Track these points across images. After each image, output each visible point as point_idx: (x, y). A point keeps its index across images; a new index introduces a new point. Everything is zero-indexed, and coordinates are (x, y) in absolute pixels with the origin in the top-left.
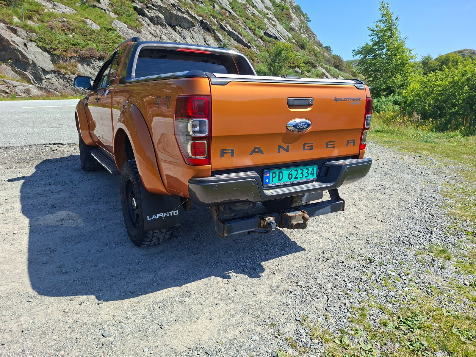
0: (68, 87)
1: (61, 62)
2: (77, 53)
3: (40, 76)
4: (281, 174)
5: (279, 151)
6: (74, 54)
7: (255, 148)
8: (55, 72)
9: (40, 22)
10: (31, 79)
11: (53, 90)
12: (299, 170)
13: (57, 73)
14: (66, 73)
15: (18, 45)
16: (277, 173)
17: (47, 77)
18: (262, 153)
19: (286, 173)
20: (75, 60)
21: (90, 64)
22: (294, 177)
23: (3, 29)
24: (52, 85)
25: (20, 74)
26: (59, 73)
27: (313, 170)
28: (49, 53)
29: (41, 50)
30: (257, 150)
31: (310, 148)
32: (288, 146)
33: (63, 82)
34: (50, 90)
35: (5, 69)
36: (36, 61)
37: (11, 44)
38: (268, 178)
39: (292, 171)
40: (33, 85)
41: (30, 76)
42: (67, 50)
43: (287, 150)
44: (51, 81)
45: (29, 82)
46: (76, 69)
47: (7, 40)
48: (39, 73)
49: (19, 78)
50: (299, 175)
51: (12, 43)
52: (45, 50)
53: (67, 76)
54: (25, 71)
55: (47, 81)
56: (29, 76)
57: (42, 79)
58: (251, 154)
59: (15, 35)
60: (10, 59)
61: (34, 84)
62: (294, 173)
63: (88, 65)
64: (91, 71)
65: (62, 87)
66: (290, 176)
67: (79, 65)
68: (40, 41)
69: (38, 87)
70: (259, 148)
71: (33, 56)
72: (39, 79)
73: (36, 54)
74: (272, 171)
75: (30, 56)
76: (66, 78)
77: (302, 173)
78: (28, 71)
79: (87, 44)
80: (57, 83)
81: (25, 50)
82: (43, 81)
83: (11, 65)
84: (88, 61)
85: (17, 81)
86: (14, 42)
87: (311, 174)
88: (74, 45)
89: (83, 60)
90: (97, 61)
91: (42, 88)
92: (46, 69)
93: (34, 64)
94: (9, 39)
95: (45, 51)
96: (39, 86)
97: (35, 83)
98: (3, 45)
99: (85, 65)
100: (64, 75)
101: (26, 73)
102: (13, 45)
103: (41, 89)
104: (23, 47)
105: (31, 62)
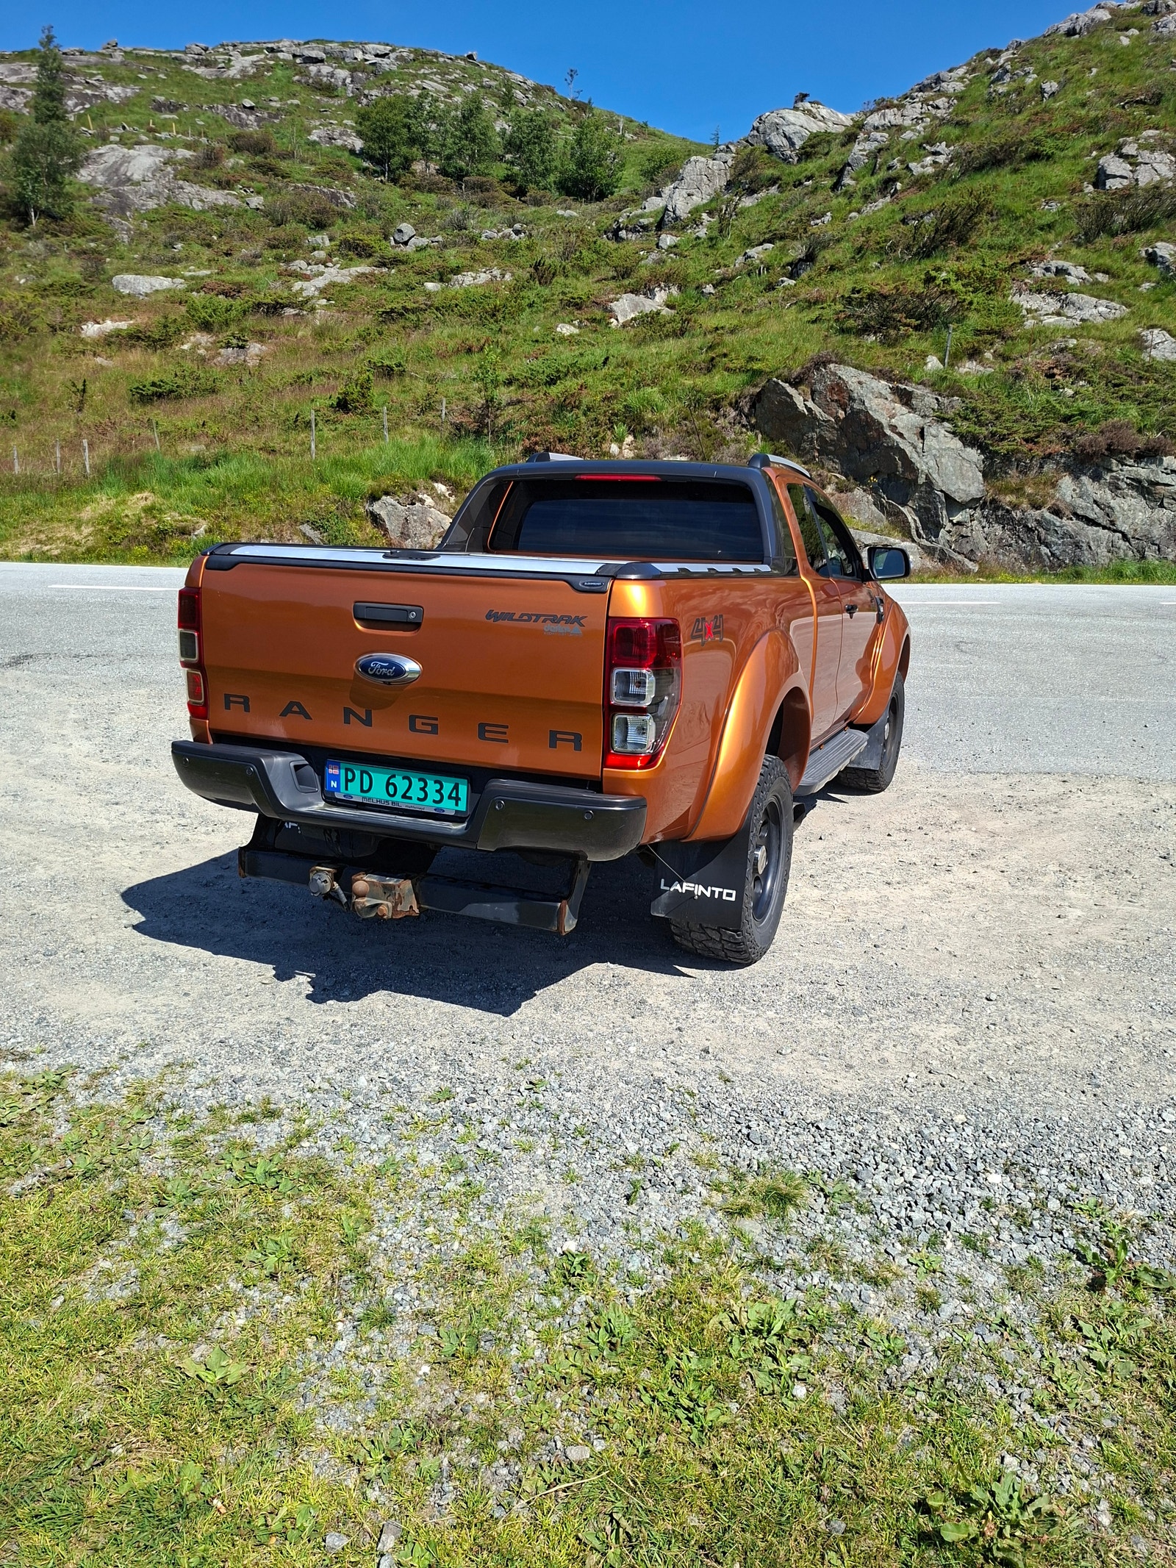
0: (1010, 545)
1: (1013, 472)
2: (1068, 443)
3: (937, 516)
4: (366, 777)
5: (347, 721)
6: (1058, 448)
7: (292, 704)
8: (985, 503)
9: (1000, 360)
10: (913, 525)
11: (960, 557)
12: (414, 781)
13: (989, 507)
14: (1015, 507)
15: (901, 435)
16: (358, 773)
17: (955, 519)
18: (308, 717)
19: (380, 778)
20: (1058, 463)
21: (1104, 473)
22: (400, 793)
23: (881, 395)
24: (964, 541)
25: (889, 514)
26: (995, 505)
27: (456, 787)
28: (983, 448)
29: (960, 444)
30: (295, 709)
31: (429, 728)
32: (369, 713)
33: (999, 532)
34: (956, 556)
35: (858, 502)
36: (935, 476)
37: (885, 435)
38: (337, 778)
39: (394, 776)
40: (913, 541)
41: (912, 518)
42: (1038, 436)
43: (368, 722)
44: (964, 531)
45: (906, 534)
46: (1051, 491)
47: (880, 424)
48: (936, 508)
49: (886, 522)
50: (416, 792)
51: (888, 432)
52: (970, 440)
53: (1017, 514)
54: (904, 504)
55: (954, 529)
56: (910, 519)
57: (940, 526)
58: (284, 714)
59: (904, 410)
60: (875, 475)
61: (916, 538)
62: (401, 784)
63: (1096, 477)
64: (1098, 497)
65: (992, 547)
66: (391, 789)
67: (1067, 482)
68: (965, 419)
69: (923, 547)
70: (299, 705)
71: (932, 463)
72: (931, 526)
73: (942, 456)
74: (344, 765)
75: (923, 464)
76: (1013, 519)
77: (423, 789)
78: (910, 503)
79: (1109, 413)
80: (981, 536)
81: (915, 447)
82: (942, 532)
83: (874, 491)
84: (1098, 466)
85: (876, 532)
86: (893, 428)
87: (450, 797)
88: (1067, 419)
89: (1082, 462)
90: (1131, 462)
91: (934, 549)
92: (957, 497)
93: (929, 483)
94: (884, 421)
95: (972, 446)
96: (929, 544)
97: (919, 536)
98: (867, 440)
99: (1085, 479)
100: (1008, 511)
101: (905, 510)
102: (889, 437)
103: (930, 551)
104: (915, 439)
105: (922, 480)
